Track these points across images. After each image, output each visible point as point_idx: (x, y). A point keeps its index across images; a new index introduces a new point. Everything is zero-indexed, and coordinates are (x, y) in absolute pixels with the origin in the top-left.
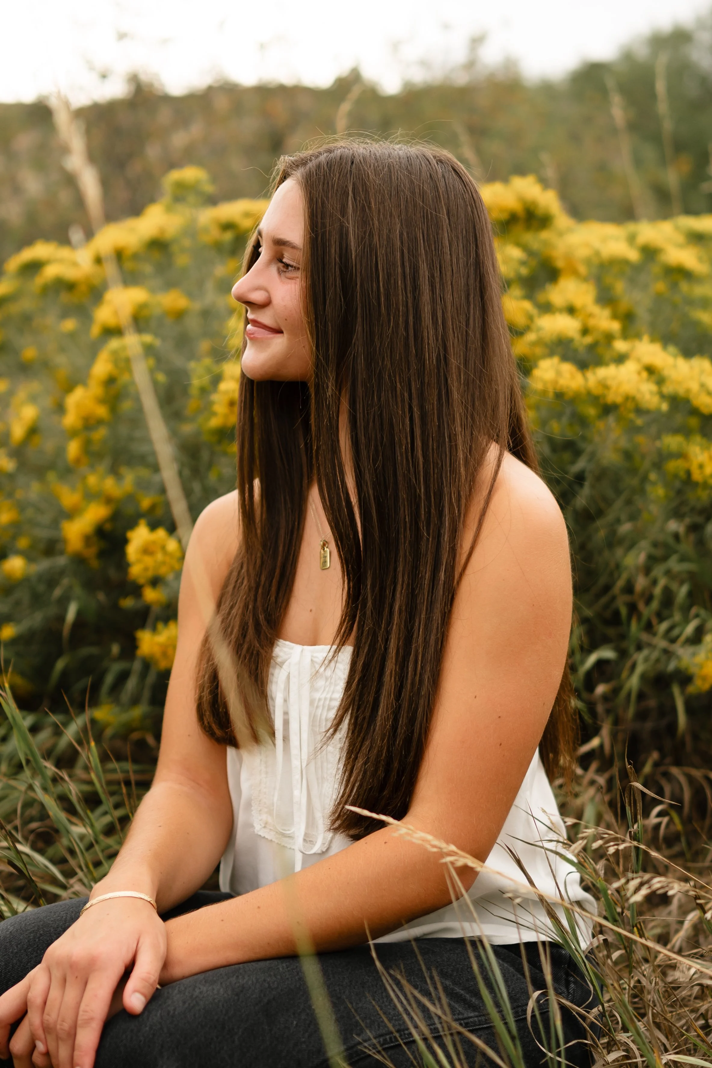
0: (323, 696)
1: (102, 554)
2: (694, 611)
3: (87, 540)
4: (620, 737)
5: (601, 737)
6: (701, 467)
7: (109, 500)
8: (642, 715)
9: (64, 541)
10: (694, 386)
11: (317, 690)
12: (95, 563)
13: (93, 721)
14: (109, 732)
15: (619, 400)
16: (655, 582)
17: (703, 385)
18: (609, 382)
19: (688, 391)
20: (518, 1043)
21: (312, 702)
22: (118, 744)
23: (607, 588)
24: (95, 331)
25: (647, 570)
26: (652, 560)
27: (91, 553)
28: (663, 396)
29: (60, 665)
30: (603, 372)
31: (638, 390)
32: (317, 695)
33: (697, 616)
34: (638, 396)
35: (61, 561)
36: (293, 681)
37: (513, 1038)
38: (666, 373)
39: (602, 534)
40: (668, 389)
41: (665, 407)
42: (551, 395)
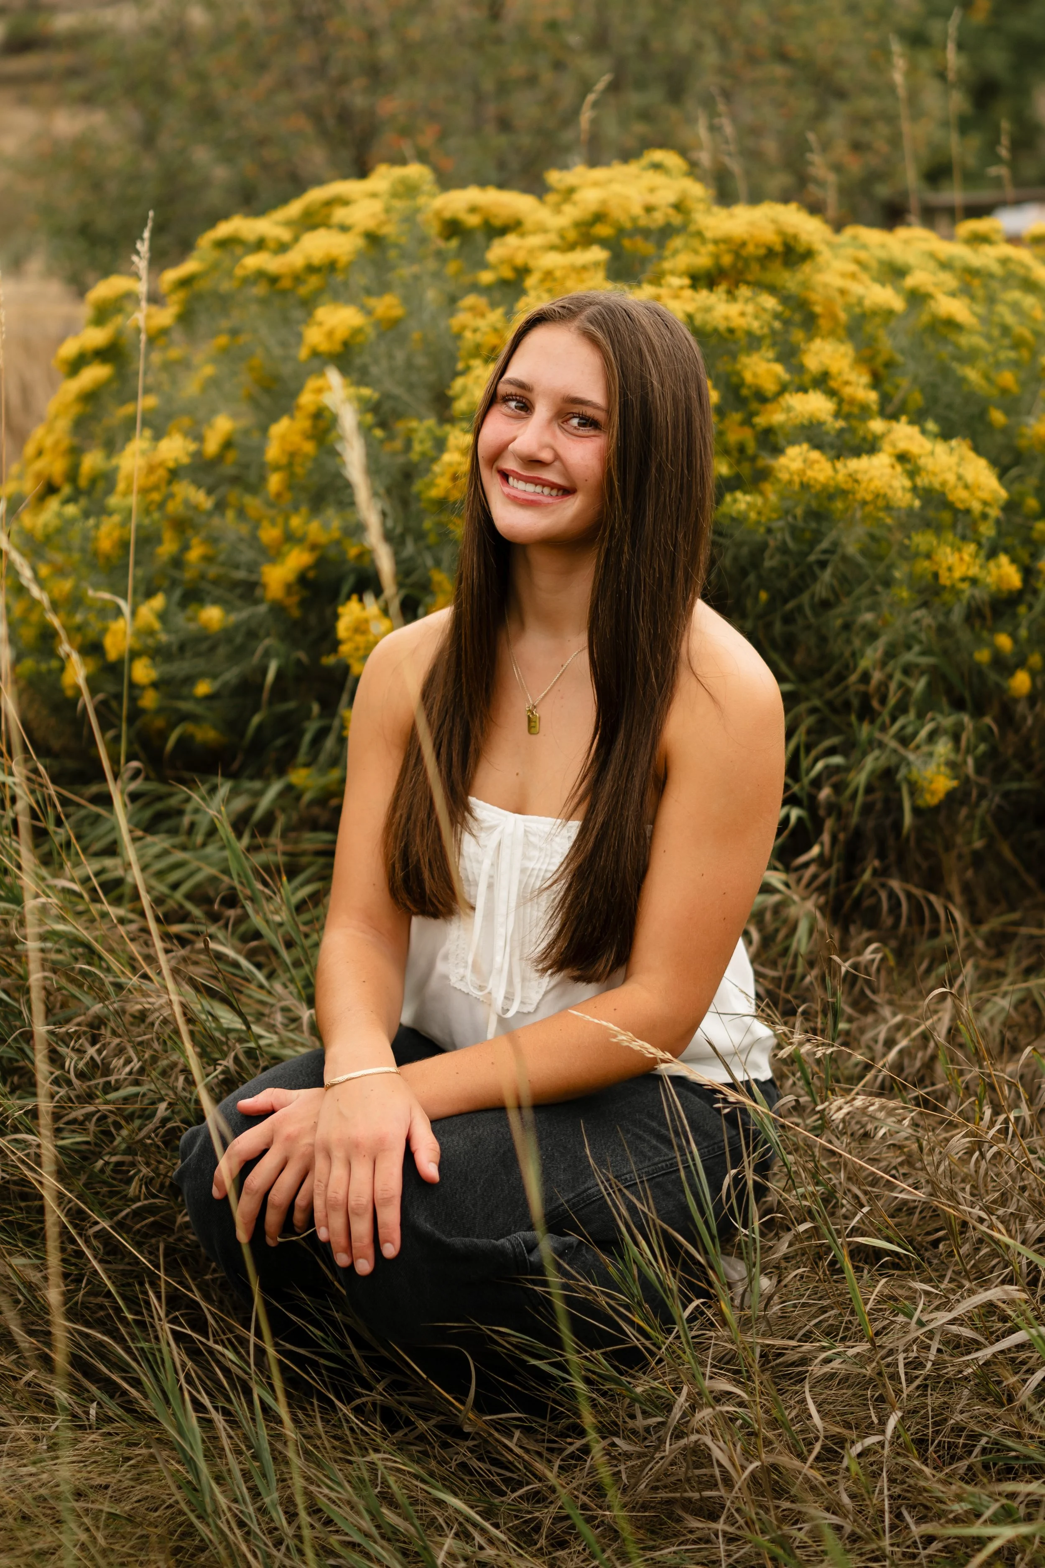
0: (538, 866)
1: (304, 604)
2: (929, 715)
3: (289, 588)
4: (842, 836)
5: (822, 844)
6: (950, 569)
7: (314, 547)
8: (867, 809)
9: (264, 586)
10: (951, 478)
11: (530, 859)
12: (296, 613)
13: (289, 788)
14: (307, 797)
15: (869, 497)
16: (890, 677)
17: (960, 478)
18: (859, 477)
19: (944, 484)
20: (717, 1241)
21: (523, 870)
22: (316, 811)
23: (840, 678)
24: (303, 353)
25: (884, 664)
26: (890, 654)
27: (293, 600)
28: (914, 489)
29: (256, 720)
30: (855, 464)
31: (891, 487)
32: (531, 865)
33: (933, 719)
34: (890, 493)
35: (262, 609)
36: (505, 852)
37: (712, 1238)
38: (922, 462)
39: (839, 622)
40: (922, 481)
41: (917, 503)
42: (797, 487)
